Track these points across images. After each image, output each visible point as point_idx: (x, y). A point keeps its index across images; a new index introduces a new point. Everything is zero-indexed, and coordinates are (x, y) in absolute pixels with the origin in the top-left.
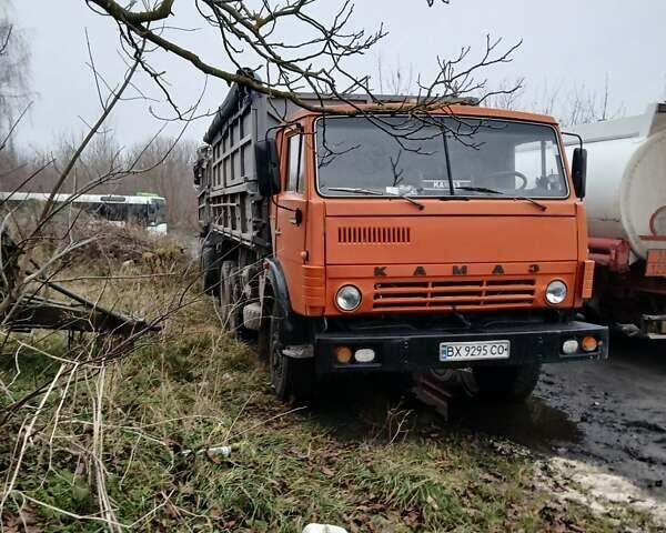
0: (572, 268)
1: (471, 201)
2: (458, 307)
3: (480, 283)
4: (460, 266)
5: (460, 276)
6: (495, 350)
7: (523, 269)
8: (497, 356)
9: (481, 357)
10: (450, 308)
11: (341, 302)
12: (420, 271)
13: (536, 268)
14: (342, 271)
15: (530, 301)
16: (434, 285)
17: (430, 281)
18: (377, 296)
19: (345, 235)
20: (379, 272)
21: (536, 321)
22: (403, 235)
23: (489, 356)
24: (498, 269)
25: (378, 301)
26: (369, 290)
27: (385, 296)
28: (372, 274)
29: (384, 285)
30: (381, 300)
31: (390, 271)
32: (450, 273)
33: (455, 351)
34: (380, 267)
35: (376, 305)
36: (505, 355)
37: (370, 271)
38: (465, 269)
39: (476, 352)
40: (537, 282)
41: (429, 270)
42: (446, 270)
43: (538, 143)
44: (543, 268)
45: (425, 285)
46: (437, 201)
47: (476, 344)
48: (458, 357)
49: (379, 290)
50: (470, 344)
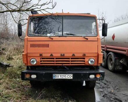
0: (96, 55)
1: (67, 37)
3: (69, 59)
4: (63, 54)
5: (63, 57)
6: (68, 77)
7: (81, 55)
8: (69, 78)
9: (65, 78)
10: (61, 65)
12: (52, 55)
13: (85, 55)
14: (31, 55)
15: (84, 63)
16: (56, 59)
18: (41, 61)
19: (32, 46)
20: (41, 55)
21: (87, 69)
23: (67, 78)
24: (74, 55)
25: (41, 62)
26: (39, 59)
27: (43, 61)
28: (39, 55)
31: (44, 55)
32: (60, 55)
33: (57, 76)
34: (41, 54)
36: (72, 78)
38: (64, 55)
39: (63, 77)
41: (54, 55)
44: (87, 55)
45: (54, 59)
46: (58, 37)
47: (63, 75)
48: (58, 78)
49: (42, 60)
50: (61, 75)
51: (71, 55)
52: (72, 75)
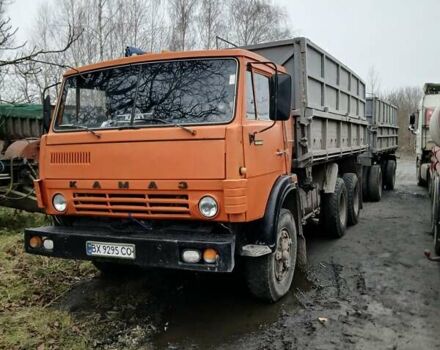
2: (133, 215)
3: (143, 196)
4: (124, 182)
5: (124, 191)
6: (124, 251)
7: (173, 186)
8: (126, 256)
9: (114, 255)
10: (126, 215)
12: (96, 185)
13: (185, 185)
15: (188, 213)
16: (110, 196)
17: (107, 193)
18: (76, 202)
20: (72, 185)
22: (86, 157)
23: (120, 255)
24: (153, 185)
25: (78, 206)
26: (69, 198)
27: (83, 202)
28: (68, 186)
29: (81, 195)
30: (80, 206)
31: (79, 184)
32: (117, 187)
34: (72, 181)
35: (78, 209)
36: (132, 256)
38: (127, 184)
39: (111, 251)
40: (190, 197)
41: (103, 184)
42: (114, 185)
44: (191, 185)
45: (104, 195)
46: (117, 131)
47: (110, 245)
48: (99, 253)
49: (77, 198)
50: (107, 244)
51: (144, 185)
52: (132, 247)
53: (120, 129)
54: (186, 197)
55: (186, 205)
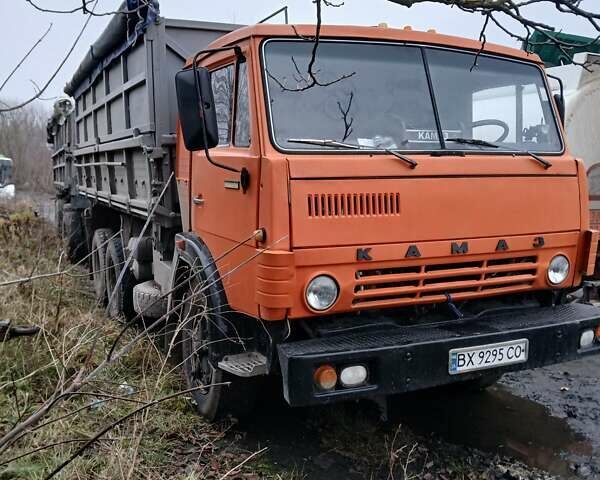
0: (574, 239)
1: (467, 157)
2: (453, 296)
3: (479, 264)
4: (459, 243)
5: (459, 258)
6: (511, 353)
8: (514, 359)
9: (497, 363)
10: (443, 297)
11: (313, 300)
12: (413, 252)
13: (541, 241)
14: (315, 257)
15: (530, 282)
16: (429, 268)
17: (423, 263)
18: (357, 289)
19: (317, 205)
20: (362, 256)
21: (532, 305)
22: (392, 203)
23: (505, 360)
24: (502, 246)
25: (359, 294)
26: (348, 280)
27: (368, 286)
28: (353, 258)
29: (366, 273)
30: (362, 293)
31: (376, 253)
32: (448, 253)
33: (467, 359)
34: (364, 248)
35: (357, 300)
36: (523, 357)
37: (350, 254)
38: (465, 245)
39: (491, 358)
40: (540, 258)
41: (425, 250)
42: (444, 249)
43: (512, 88)
44: (549, 240)
45: (417, 269)
46: (428, 157)
48: (470, 367)
49: (361, 280)
51: (489, 246)
52: (523, 344)
53: (434, 154)
54: (534, 259)
55: (533, 271)
